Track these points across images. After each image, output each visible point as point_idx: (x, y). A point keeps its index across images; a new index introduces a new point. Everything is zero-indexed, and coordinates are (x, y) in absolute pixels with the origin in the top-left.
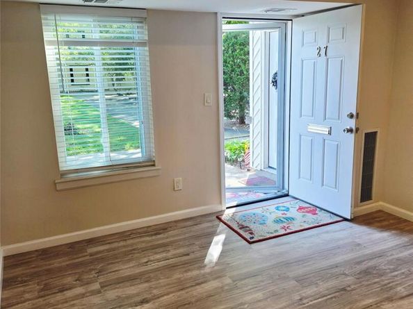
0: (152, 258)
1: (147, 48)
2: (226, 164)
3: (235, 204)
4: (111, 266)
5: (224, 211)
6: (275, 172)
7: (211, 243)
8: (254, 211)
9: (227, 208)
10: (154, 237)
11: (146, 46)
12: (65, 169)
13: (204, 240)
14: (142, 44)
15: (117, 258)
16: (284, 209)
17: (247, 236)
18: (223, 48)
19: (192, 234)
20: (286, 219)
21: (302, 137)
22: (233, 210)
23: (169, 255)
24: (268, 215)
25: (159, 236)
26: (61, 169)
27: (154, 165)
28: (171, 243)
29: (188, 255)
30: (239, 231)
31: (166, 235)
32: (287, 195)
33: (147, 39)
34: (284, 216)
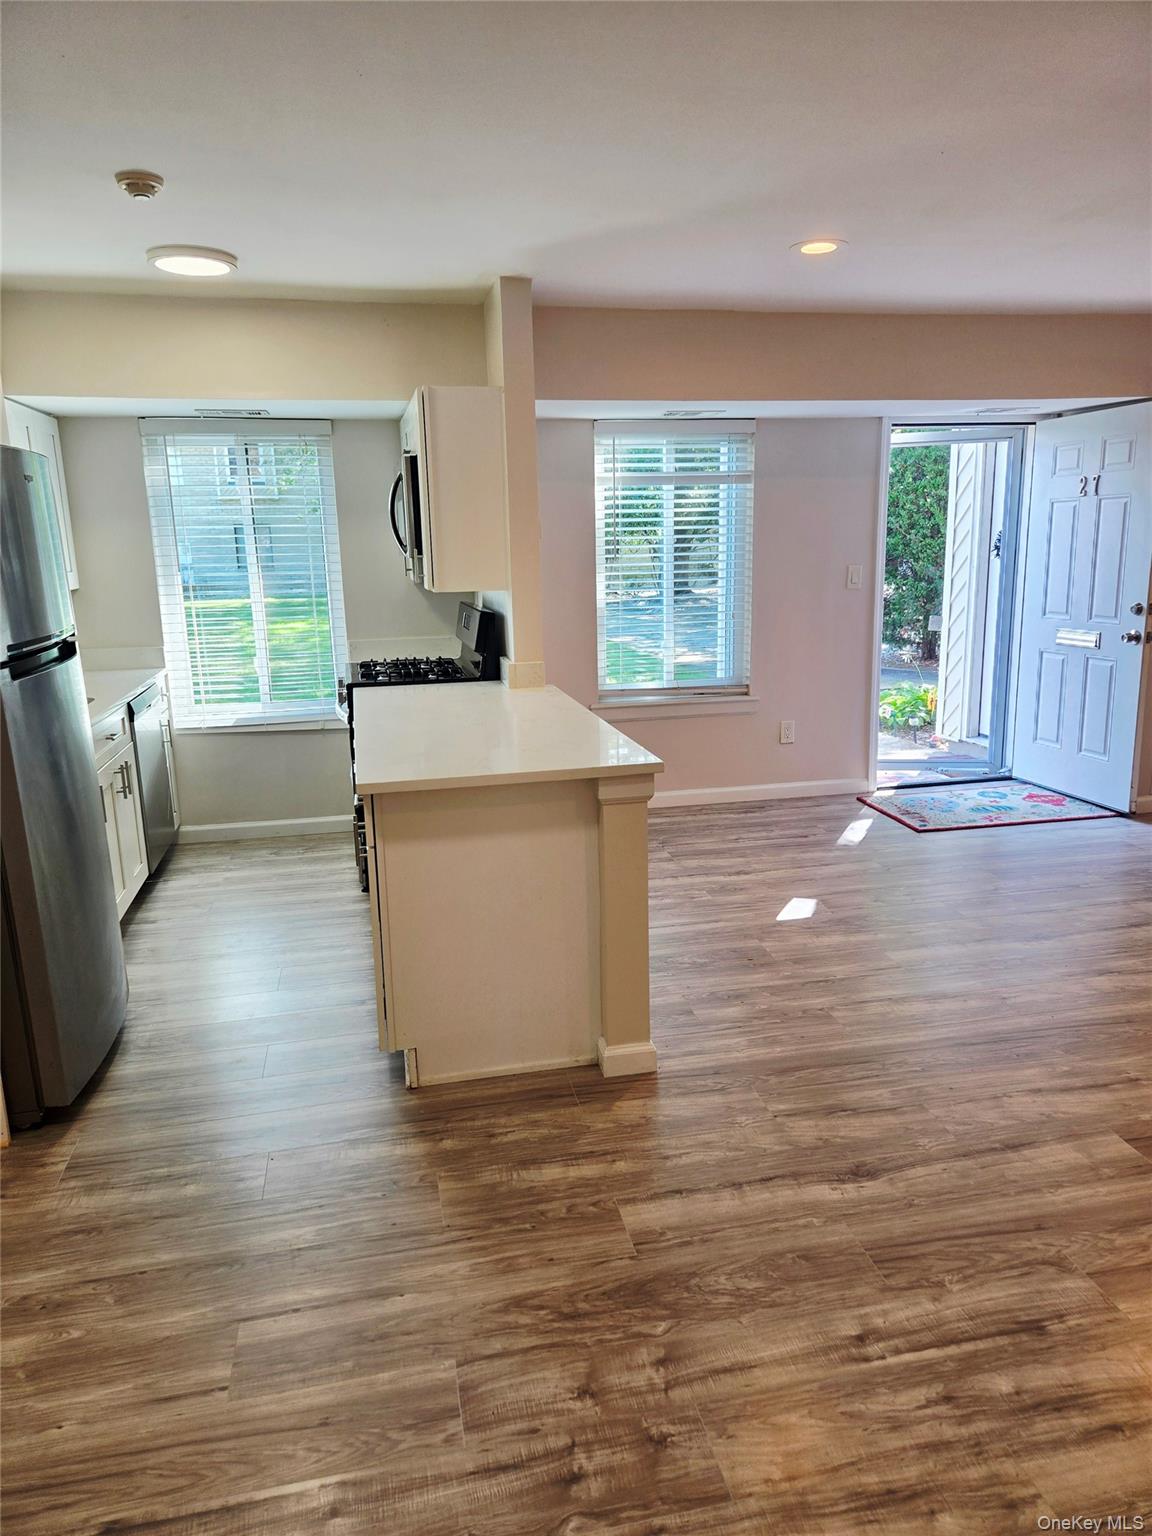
0: (743, 836)
1: (751, 486)
2: (880, 734)
3: (895, 784)
4: (681, 839)
5: (873, 792)
6: (985, 743)
7: (846, 827)
8: (932, 795)
9: (878, 789)
10: (743, 815)
11: (750, 482)
12: (606, 688)
13: (833, 824)
14: (743, 478)
15: (685, 832)
16: (997, 795)
17: (916, 824)
18: (891, 470)
19: (811, 816)
20: (998, 808)
21: (1045, 655)
22: (893, 792)
23: (772, 835)
24: (961, 801)
25: (749, 815)
26: (600, 688)
27: (746, 694)
28: (776, 823)
29: (806, 837)
30: (899, 817)
31: (764, 814)
32: (1010, 778)
33: (753, 469)
34: (994, 804)
